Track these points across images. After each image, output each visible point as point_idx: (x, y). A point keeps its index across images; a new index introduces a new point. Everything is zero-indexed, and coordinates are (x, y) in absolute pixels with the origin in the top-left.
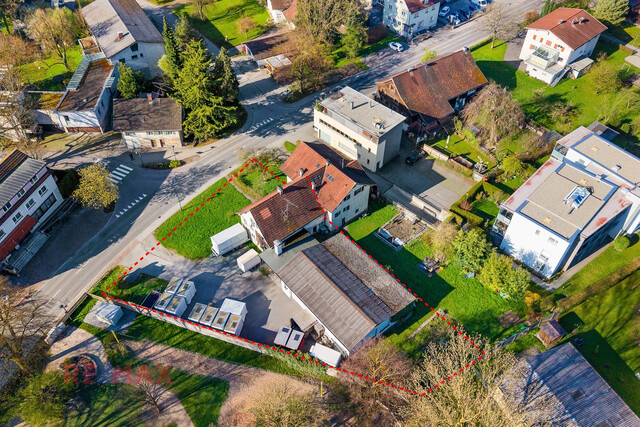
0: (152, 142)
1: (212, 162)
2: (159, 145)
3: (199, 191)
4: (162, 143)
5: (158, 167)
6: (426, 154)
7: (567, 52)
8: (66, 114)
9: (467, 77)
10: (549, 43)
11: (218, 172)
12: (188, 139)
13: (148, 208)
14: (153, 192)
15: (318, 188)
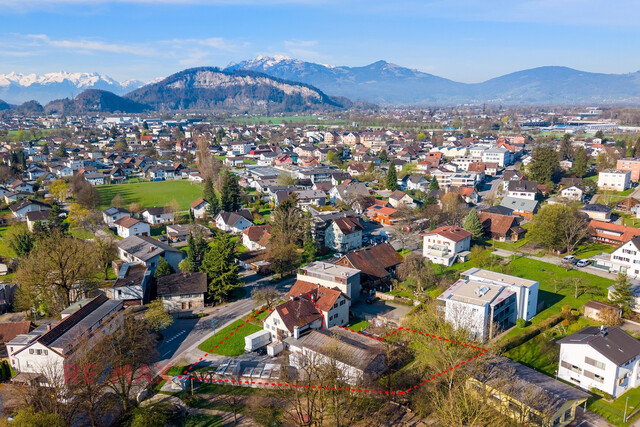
0: (183, 304)
1: (229, 313)
2: (187, 307)
3: (223, 327)
4: (190, 306)
5: (190, 318)
6: (379, 299)
7: (452, 245)
8: (120, 288)
9: (392, 257)
10: (439, 242)
11: (234, 317)
12: (209, 301)
13: (189, 337)
14: (190, 329)
15: (316, 301)
